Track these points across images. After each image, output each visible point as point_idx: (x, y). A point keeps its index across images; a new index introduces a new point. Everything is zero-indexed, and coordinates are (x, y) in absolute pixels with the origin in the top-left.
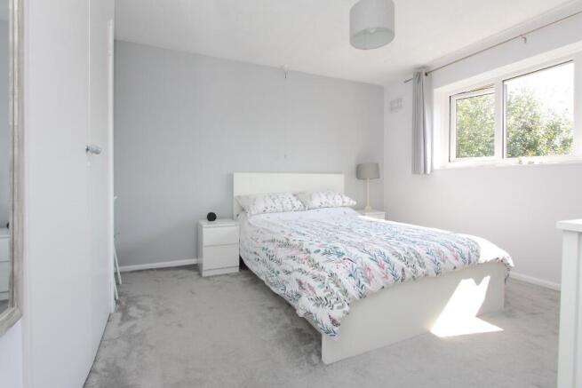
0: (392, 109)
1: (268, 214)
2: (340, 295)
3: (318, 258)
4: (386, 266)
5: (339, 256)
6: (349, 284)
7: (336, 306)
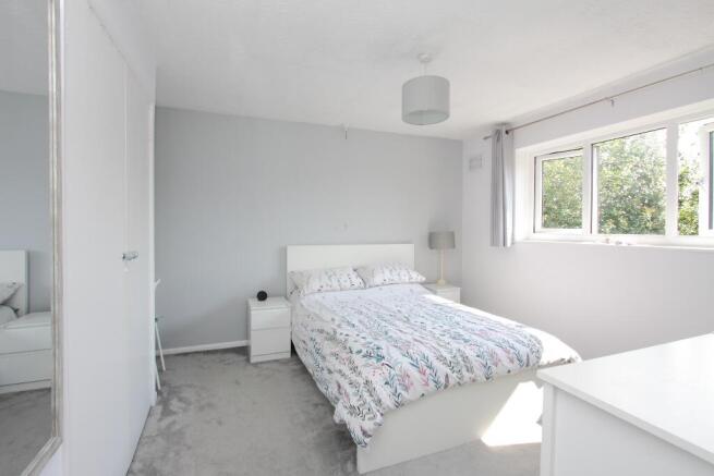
0: (471, 168)
1: (322, 294)
2: (373, 405)
3: (359, 360)
4: (428, 371)
5: (378, 360)
6: (384, 393)
7: (367, 417)
